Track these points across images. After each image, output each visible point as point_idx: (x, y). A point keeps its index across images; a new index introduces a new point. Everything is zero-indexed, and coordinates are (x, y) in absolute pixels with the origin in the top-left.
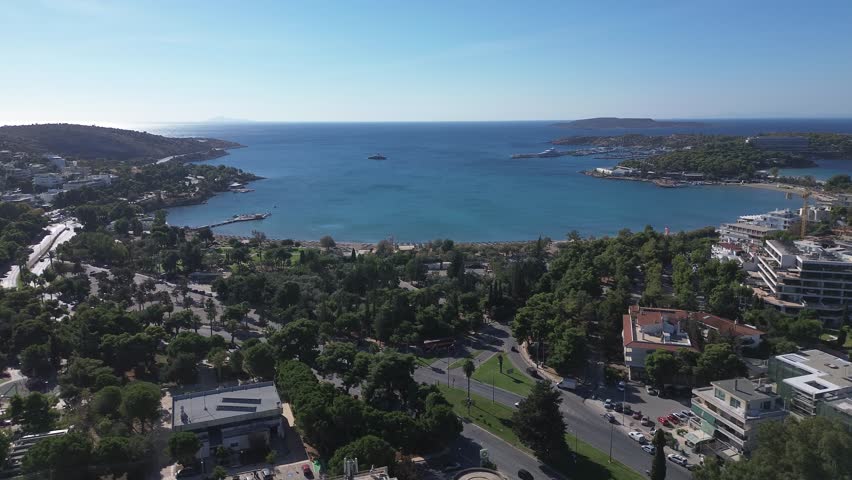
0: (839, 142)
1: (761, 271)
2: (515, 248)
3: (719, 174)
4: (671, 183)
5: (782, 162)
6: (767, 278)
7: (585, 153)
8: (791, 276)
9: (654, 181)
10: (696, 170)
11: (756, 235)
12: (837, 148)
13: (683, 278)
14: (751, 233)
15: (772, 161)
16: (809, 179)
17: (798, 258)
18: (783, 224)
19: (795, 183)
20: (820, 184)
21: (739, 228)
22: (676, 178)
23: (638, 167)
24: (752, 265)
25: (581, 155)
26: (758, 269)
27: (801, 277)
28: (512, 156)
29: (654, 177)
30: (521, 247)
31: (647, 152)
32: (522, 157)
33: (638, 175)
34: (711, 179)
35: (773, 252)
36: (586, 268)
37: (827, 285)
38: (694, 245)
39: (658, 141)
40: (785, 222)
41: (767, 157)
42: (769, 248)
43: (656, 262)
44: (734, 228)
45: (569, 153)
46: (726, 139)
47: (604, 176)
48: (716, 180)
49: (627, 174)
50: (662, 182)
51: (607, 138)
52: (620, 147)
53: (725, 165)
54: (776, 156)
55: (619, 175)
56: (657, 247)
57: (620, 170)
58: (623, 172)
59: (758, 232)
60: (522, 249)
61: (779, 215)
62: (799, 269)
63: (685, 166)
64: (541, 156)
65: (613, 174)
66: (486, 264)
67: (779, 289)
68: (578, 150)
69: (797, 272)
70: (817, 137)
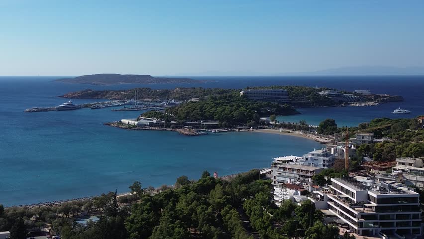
0: (309, 93)
1: (332, 208)
2: (76, 206)
3: (231, 122)
4: (194, 131)
5: (273, 110)
6: (342, 214)
7: (101, 106)
8: (367, 211)
9: (178, 130)
10: (212, 119)
11: (305, 174)
12: (309, 99)
13: (265, 223)
14: (300, 173)
15: (266, 110)
16: (303, 124)
17: (370, 193)
18: (322, 163)
19: (294, 128)
20: (312, 128)
21: (289, 169)
22: (197, 127)
23: (161, 117)
24: (322, 204)
25: (98, 108)
26: (329, 207)
27: (376, 211)
28: (27, 110)
29: (177, 126)
30: (81, 205)
31: (159, 105)
32: (38, 110)
33: (162, 125)
34: (226, 126)
35: (342, 189)
36: (172, 222)
37: (399, 217)
38: (254, 188)
39: (165, 94)
40: (324, 161)
41: (261, 106)
42: (336, 186)
43: (230, 209)
44: (284, 169)
45: (86, 106)
46: (223, 92)
47: (130, 127)
48: (231, 127)
49: (151, 125)
50: (185, 131)
51: (117, 92)
52: (133, 100)
53: (235, 113)
54: (268, 106)
55: (144, 125)
56: (225, 193)
57: (144, 121)
58: (147, 122)
59: (307, 171)
60: (83, 208)
61: (318, 155)
62: (374, 204)
63: (202, 115)
64: (59, 109)
65: (139, 125)
66: (47, 230)
67: (360, 225)
68: (93, 103)
69: (371, 207)
70: (292, 89)
